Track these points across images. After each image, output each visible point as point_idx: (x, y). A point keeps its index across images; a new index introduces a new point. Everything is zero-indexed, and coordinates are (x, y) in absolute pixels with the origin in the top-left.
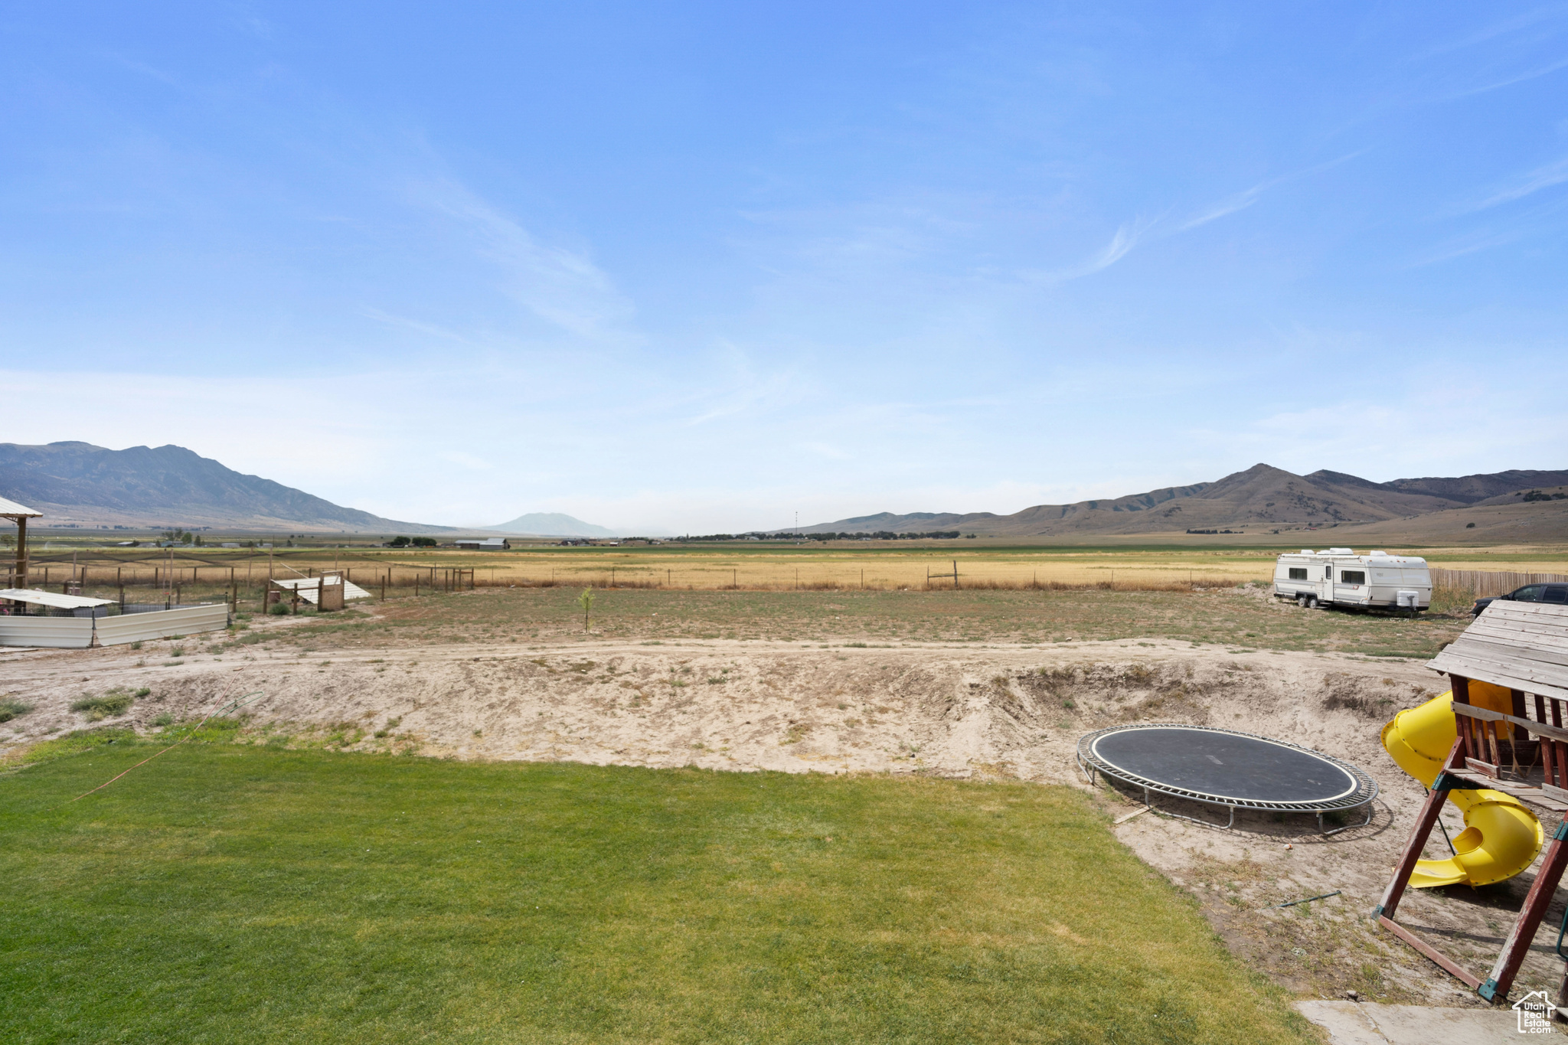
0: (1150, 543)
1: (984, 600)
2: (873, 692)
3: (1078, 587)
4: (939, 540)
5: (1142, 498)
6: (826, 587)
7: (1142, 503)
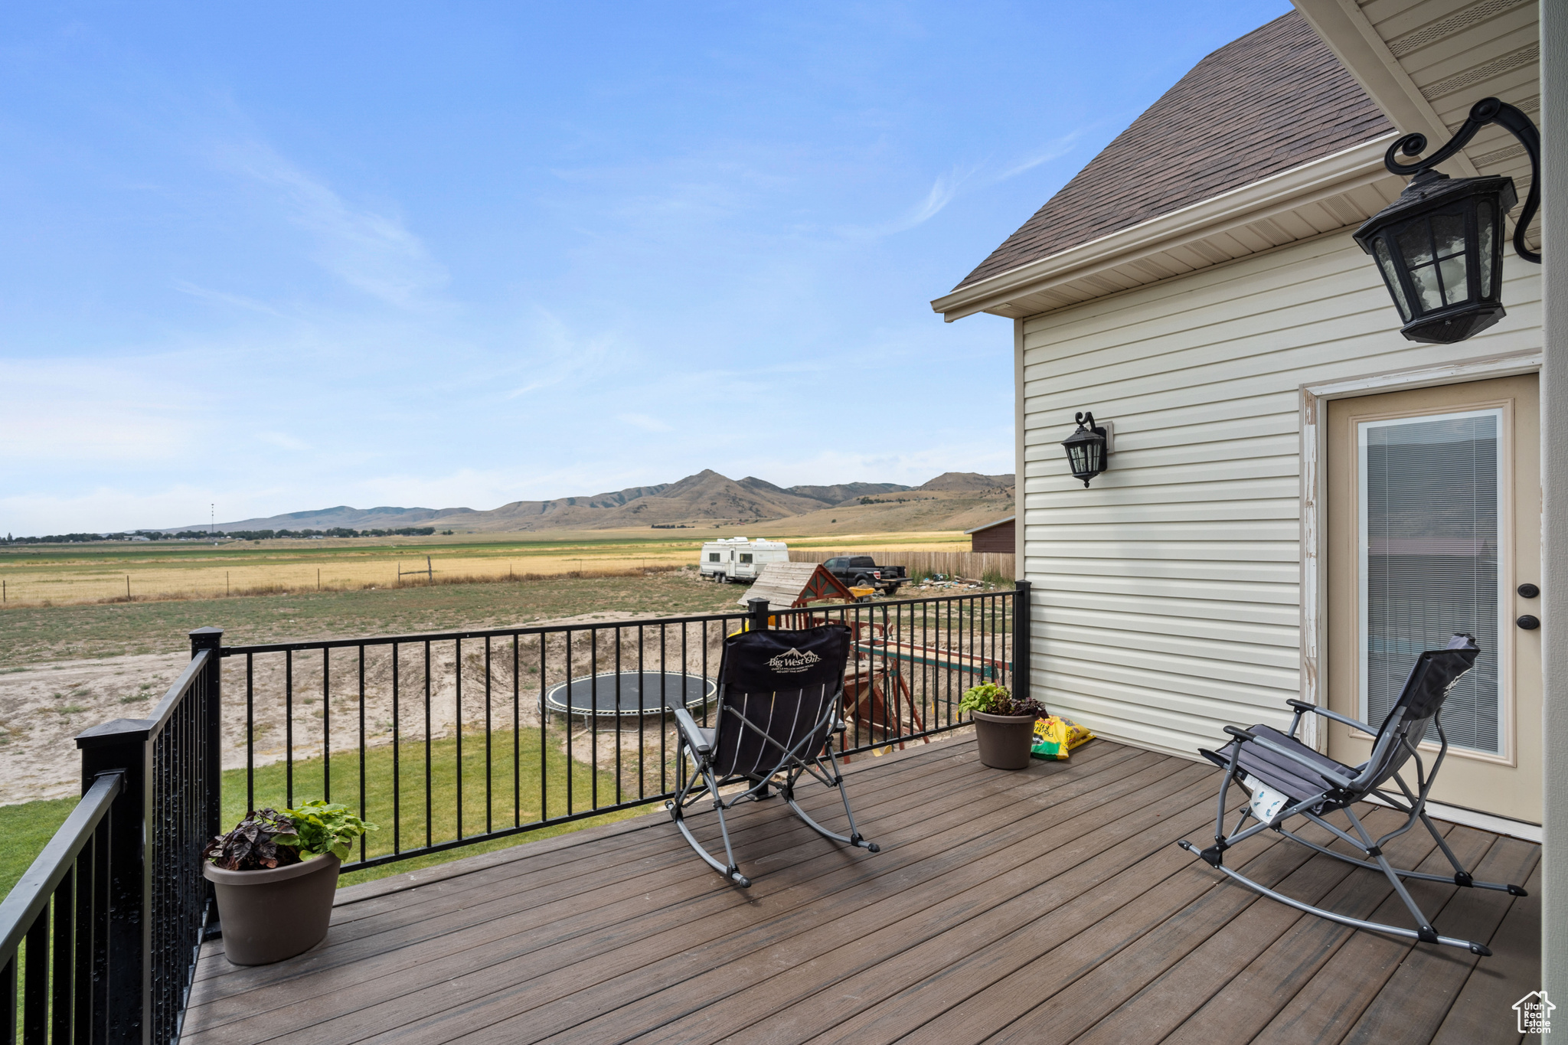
0: (622, 537)
1: (461, 593)
2: (343, 684)
3: (551, 577)
4: (411, 537)
5: (616, 496)
6: (270, 590)
7: (615, 500)
